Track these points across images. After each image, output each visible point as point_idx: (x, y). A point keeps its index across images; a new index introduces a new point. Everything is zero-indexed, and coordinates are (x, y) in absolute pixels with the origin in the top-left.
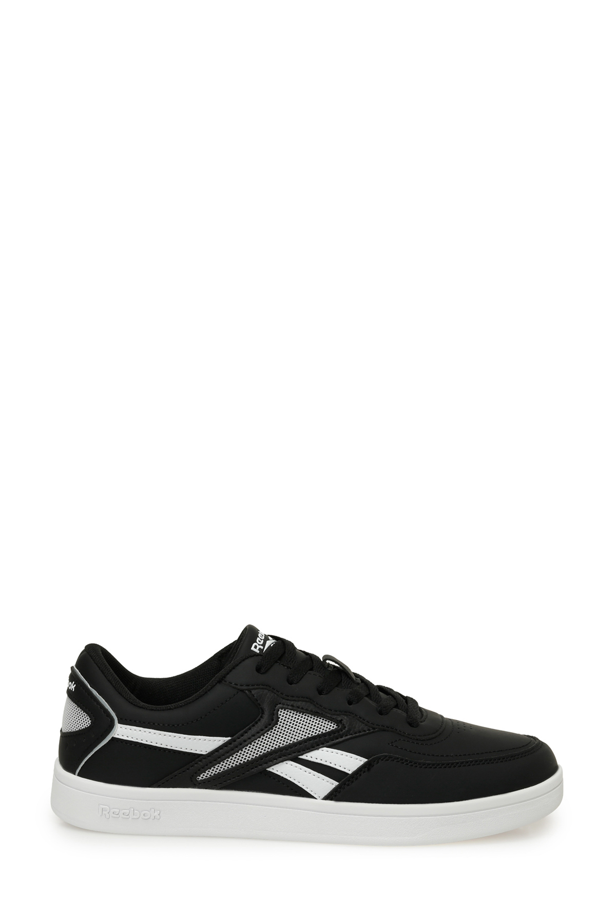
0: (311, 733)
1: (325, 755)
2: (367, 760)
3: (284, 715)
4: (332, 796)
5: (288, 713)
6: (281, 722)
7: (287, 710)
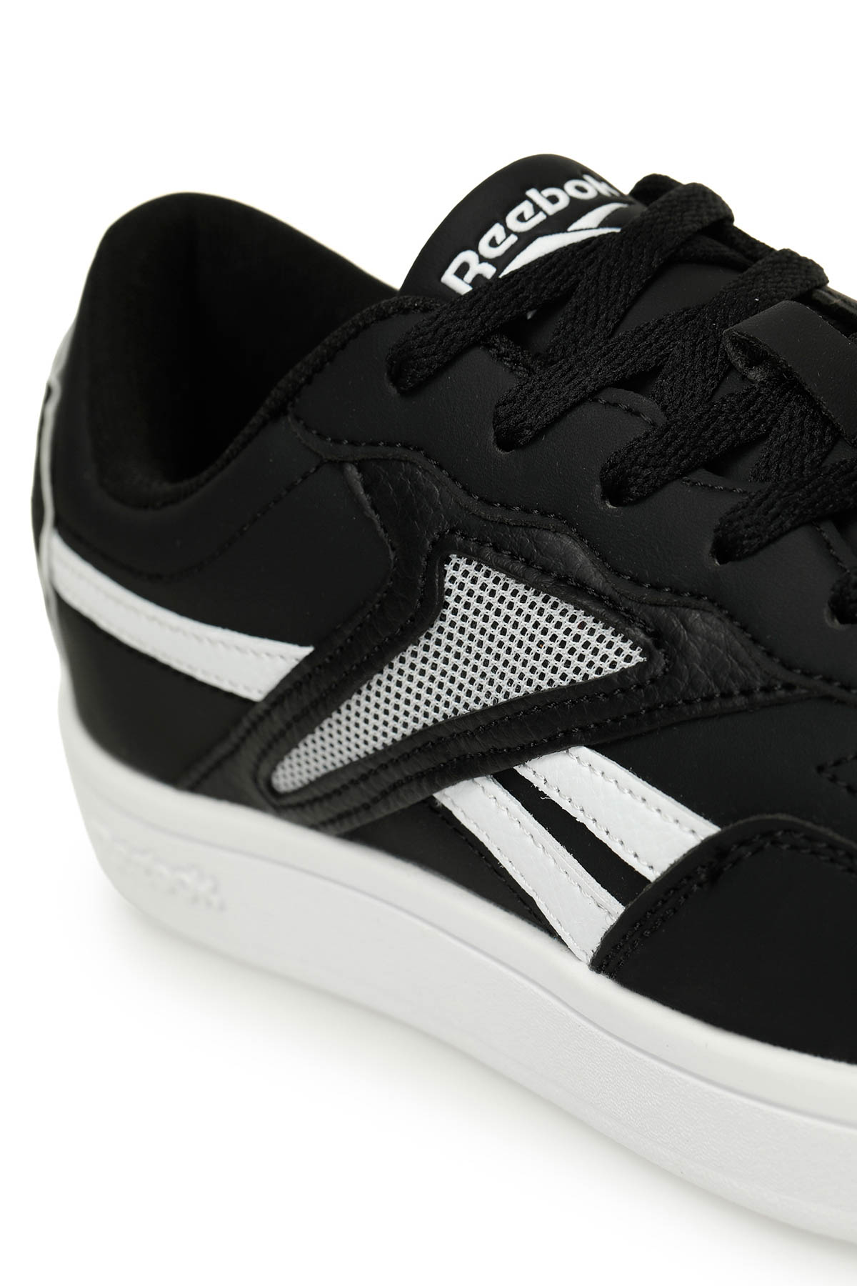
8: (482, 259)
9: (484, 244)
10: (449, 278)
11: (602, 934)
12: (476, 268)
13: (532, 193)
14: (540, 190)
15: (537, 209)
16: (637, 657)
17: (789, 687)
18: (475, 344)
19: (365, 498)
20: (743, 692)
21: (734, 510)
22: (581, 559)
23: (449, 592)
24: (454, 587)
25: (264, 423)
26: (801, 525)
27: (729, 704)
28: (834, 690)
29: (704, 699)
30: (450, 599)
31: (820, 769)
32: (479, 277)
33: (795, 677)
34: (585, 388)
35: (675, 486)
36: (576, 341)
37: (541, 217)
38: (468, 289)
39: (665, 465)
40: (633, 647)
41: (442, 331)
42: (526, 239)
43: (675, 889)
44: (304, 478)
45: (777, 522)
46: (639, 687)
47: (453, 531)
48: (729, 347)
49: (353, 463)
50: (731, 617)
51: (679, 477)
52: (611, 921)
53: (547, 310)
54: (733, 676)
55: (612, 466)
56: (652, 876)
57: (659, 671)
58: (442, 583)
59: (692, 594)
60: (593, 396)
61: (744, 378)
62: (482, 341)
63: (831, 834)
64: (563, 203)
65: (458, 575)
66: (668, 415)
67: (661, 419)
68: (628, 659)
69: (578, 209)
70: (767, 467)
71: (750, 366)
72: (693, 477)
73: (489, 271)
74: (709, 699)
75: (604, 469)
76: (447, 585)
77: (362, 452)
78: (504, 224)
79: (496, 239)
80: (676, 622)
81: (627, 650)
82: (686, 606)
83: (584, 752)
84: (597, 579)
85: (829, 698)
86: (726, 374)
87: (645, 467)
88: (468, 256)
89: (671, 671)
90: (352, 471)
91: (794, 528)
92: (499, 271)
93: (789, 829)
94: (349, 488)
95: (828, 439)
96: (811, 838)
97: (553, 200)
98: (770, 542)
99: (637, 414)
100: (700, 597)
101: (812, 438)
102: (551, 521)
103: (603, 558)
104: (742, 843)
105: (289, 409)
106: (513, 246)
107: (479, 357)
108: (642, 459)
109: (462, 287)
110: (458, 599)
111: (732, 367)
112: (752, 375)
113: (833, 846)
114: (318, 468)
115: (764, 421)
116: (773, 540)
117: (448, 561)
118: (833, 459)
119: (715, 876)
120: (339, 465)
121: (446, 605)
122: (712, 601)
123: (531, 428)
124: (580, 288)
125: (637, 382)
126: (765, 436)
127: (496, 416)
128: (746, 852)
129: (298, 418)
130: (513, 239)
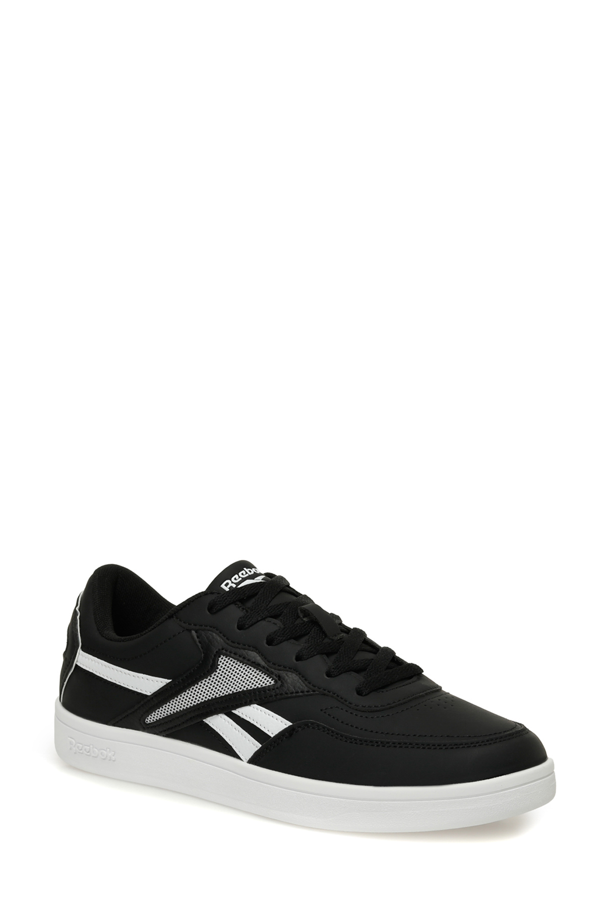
0: (246, 686)
1: (254, 713)
2: (291, 724)
3: (224, 662)
4: (255, 760)
5: (229, 661)
6: (220, 670)
7: (228, 658)
8: (232, 583)
9: (233, 579)
10: (223, 586)
11: (254, 752)
12: (230, 584)
13: (245, 569)
14: (247, 568)
15: (246, 573)
16: (273, 682)
17: (314, 691)
18: (232, 603)
19: (197, 640)
20: (301, 692)
21: (301, 649)
22: (259, 659)
23: (219, 665)
24: (221, 664)
25: (166, 619)
26: (319, 654)
27: (298, 694)
28: (326, 692)
29: (291, 693)
30: (219, 667)
31: (321, 710)
32: (231, 587)
33: (316, 689)
34: (262, 617)
35: (285, 643)
36: (258, 606)
37: (247, 575)
38: (228, 590)
39: (284, 637)
40: (272, 680)
41: (225, 598)
42: (244, 580)
43: (279, 739)
44: (179, 633)
45: (313, 653)
46: (273, 689)
47: (223, 649)
48: (299, 612)
49: (194, 630)
50: (300, 674)
51: (287, 640)
52: (257, 749)
53: (250, 597)
54: (299, 688)
55: (270, 636)
56: (272, 736)
57: (279, 686)
58: (218, 662)
59: (289, 668)
60: (263, 619)
61: (302, 620)
62: (234, 603)
63: (323, 725)
64: (252, 573)
65: (223, 661)
66: (285, 625)
67: (282, 627)
68: (270, 683)
69: (256, 575)
70: (309, 641)
71: (304, 617)
72: (290, 641)
73: (234, 586)
74: (292, 693)
75: (268, 636)
76: (219, 663)
77: (197, 627)
78: (238, 575)
79: (236, 578)
80: (285, 675)
81: (270, 680)
82: (287, 671)
83: (255, 706)
84: (263, 663)
85: (324, 694)
86: (298, 618)
87: (278, 636)
88: (228, 581)
89: (282, 685)
90: (193, 632)
91: (317, 655)
92: (237, 586)
93: (312, 723)
94: (192, 637)
95: (323, 637)
96: (318, 725)
97: (250, 571)
98: (311, 657)
99: (276, 624)
100: (291, 669)
101: (320, 636)
102: (251, 648)
103: (264, 658)
104: (299, 727)
105: (174, 616)
106: (240, 581)
107: (232, 607)
108: (278, 634)
109: (227, 589)
110: (221, 667)
111: (299, 617)
112: (304, 619)
113: (324, 728)
114: (183, 631)
115: (308, 630)
116: (312, 657)
117: (220, 657)
118: (324, 641)
119: (291, 735)
120: (190, 631)
121: (218, 668)
122: (294, 670)
123: (247, 624)
124: (259, 593)
125: (275, 617)
126: (309, 633)
127: (239, 621)
128: (300, 729)
129: (177, 618)
130: (241, 579)
